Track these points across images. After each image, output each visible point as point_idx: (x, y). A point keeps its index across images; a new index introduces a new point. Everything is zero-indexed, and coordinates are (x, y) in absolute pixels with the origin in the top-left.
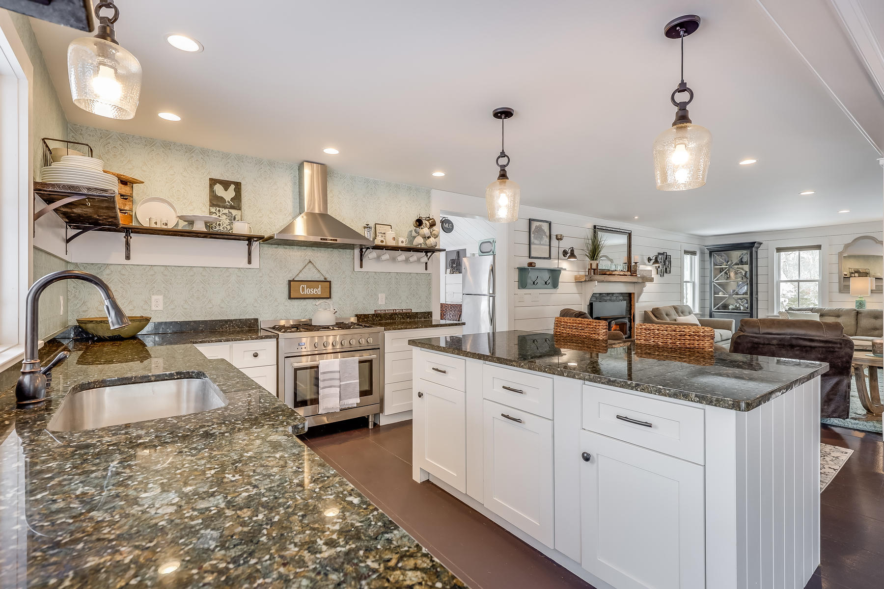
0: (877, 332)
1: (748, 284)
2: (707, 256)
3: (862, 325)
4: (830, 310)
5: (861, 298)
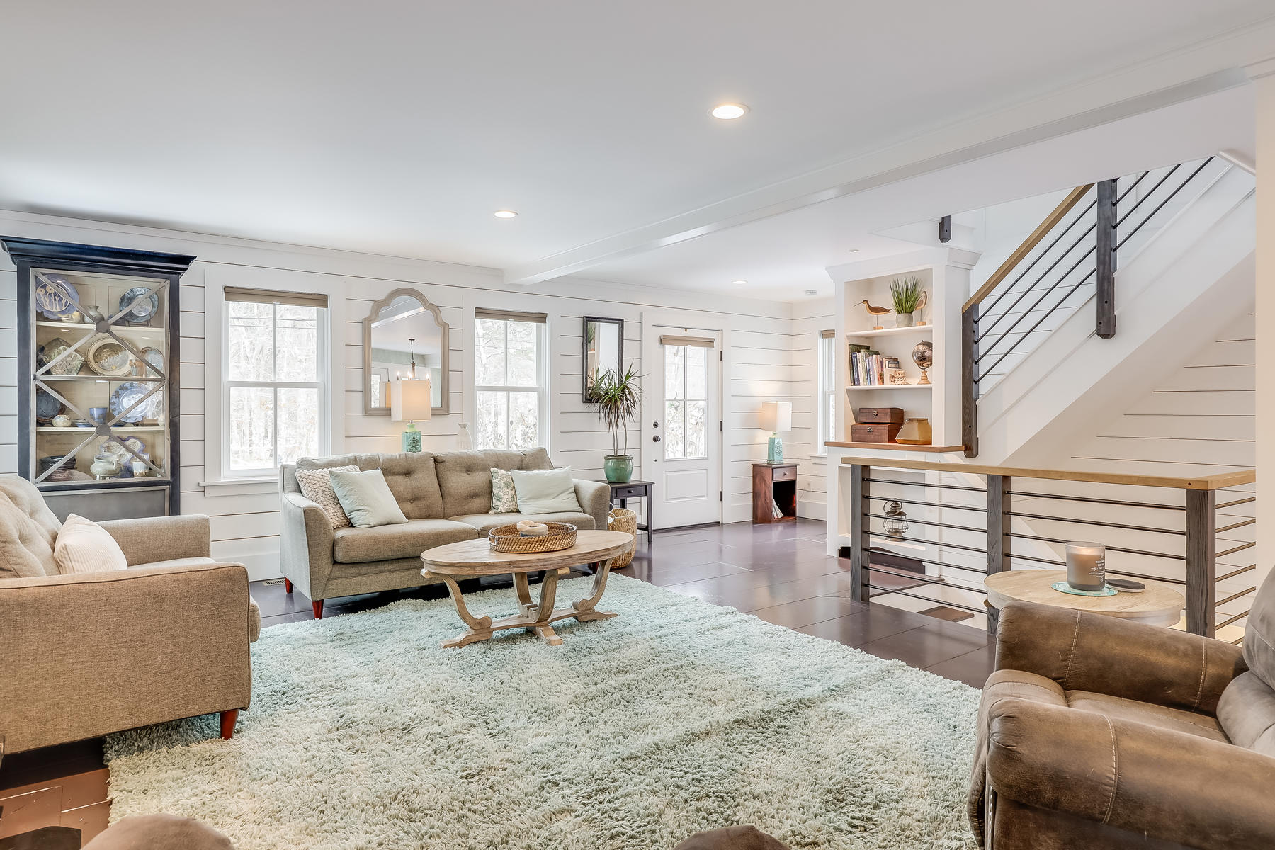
3: (452, 491)
4: (392, 460)
5: (412, 426)
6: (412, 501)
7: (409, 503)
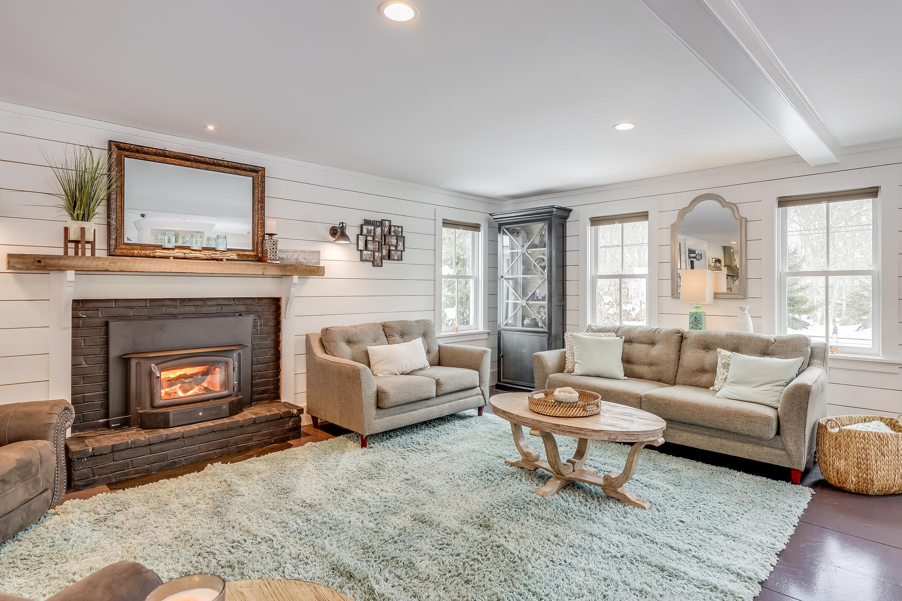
4: (642, 332)
5: (696, 307)
6: (649, 366)
7: (646, 367)
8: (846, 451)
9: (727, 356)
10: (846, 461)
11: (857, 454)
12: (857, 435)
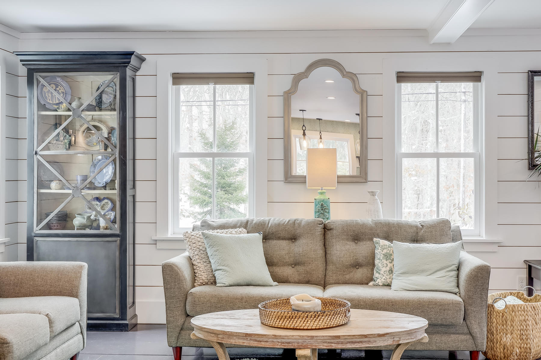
0: (360, 273)
1: (114, 160)
2: (23, 82)
3: (334, 258)
4: (279, 225)
5: (322, 193)
6: (293, 266)
7: (290, 267)
8: (512, 325)
9: (386, 245)
10: (512, 335)
11: (520, 326)
12: (519, 309)
